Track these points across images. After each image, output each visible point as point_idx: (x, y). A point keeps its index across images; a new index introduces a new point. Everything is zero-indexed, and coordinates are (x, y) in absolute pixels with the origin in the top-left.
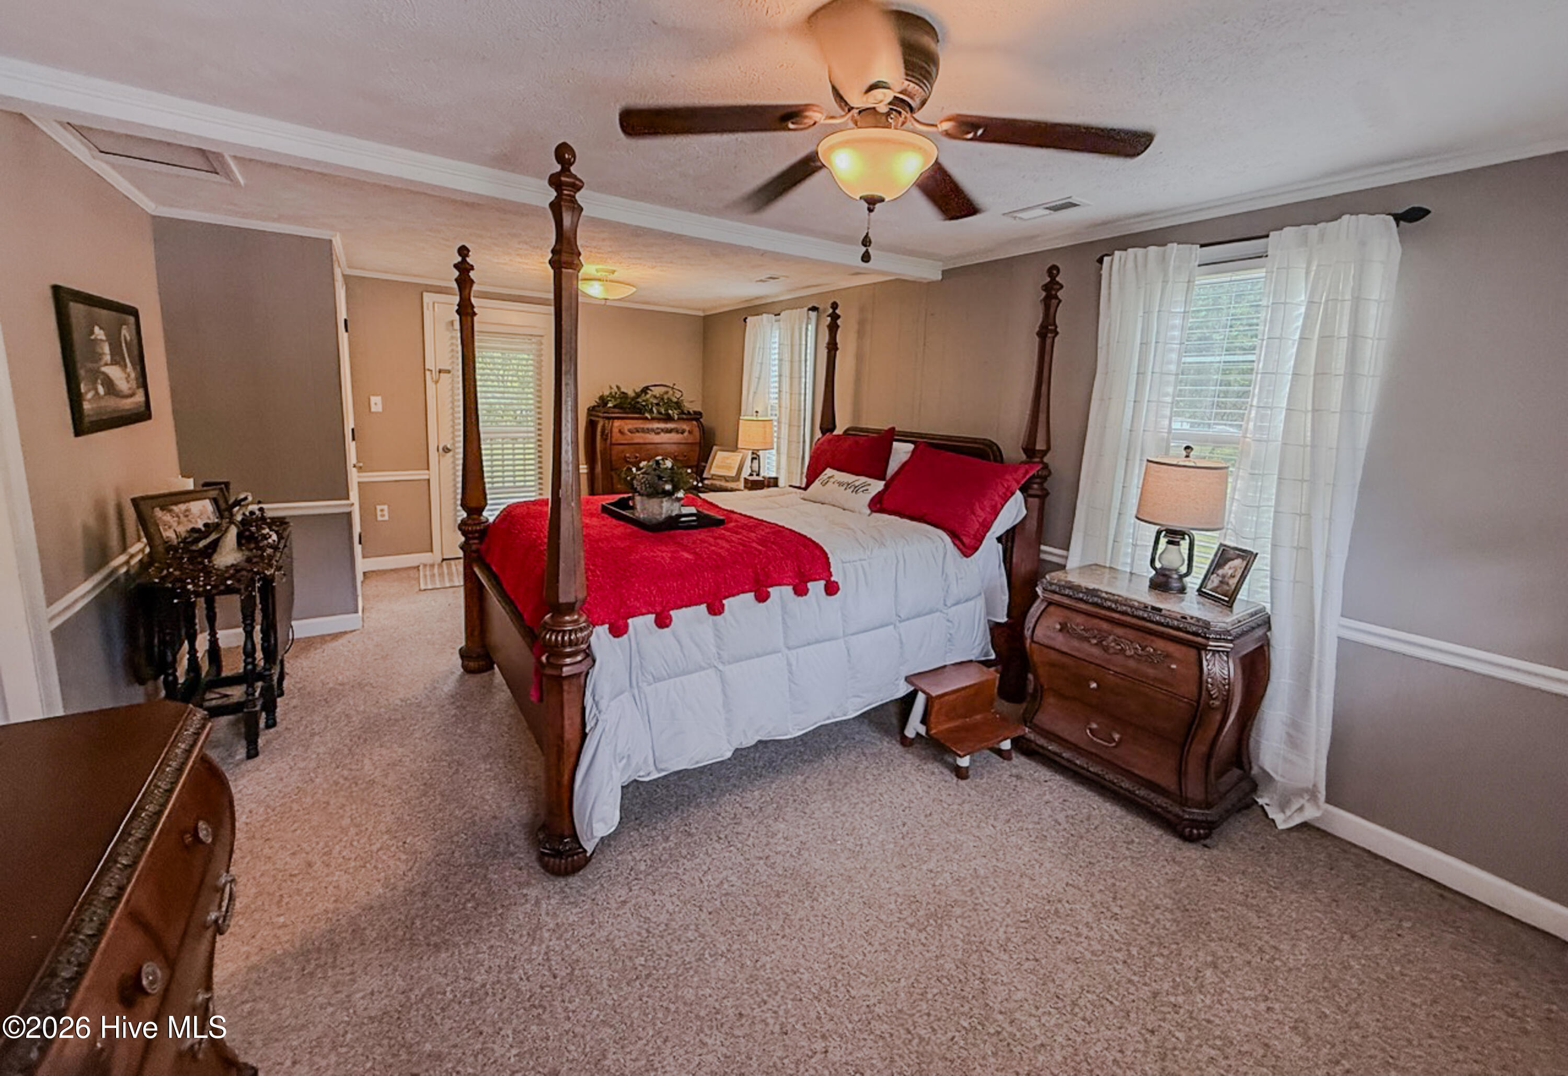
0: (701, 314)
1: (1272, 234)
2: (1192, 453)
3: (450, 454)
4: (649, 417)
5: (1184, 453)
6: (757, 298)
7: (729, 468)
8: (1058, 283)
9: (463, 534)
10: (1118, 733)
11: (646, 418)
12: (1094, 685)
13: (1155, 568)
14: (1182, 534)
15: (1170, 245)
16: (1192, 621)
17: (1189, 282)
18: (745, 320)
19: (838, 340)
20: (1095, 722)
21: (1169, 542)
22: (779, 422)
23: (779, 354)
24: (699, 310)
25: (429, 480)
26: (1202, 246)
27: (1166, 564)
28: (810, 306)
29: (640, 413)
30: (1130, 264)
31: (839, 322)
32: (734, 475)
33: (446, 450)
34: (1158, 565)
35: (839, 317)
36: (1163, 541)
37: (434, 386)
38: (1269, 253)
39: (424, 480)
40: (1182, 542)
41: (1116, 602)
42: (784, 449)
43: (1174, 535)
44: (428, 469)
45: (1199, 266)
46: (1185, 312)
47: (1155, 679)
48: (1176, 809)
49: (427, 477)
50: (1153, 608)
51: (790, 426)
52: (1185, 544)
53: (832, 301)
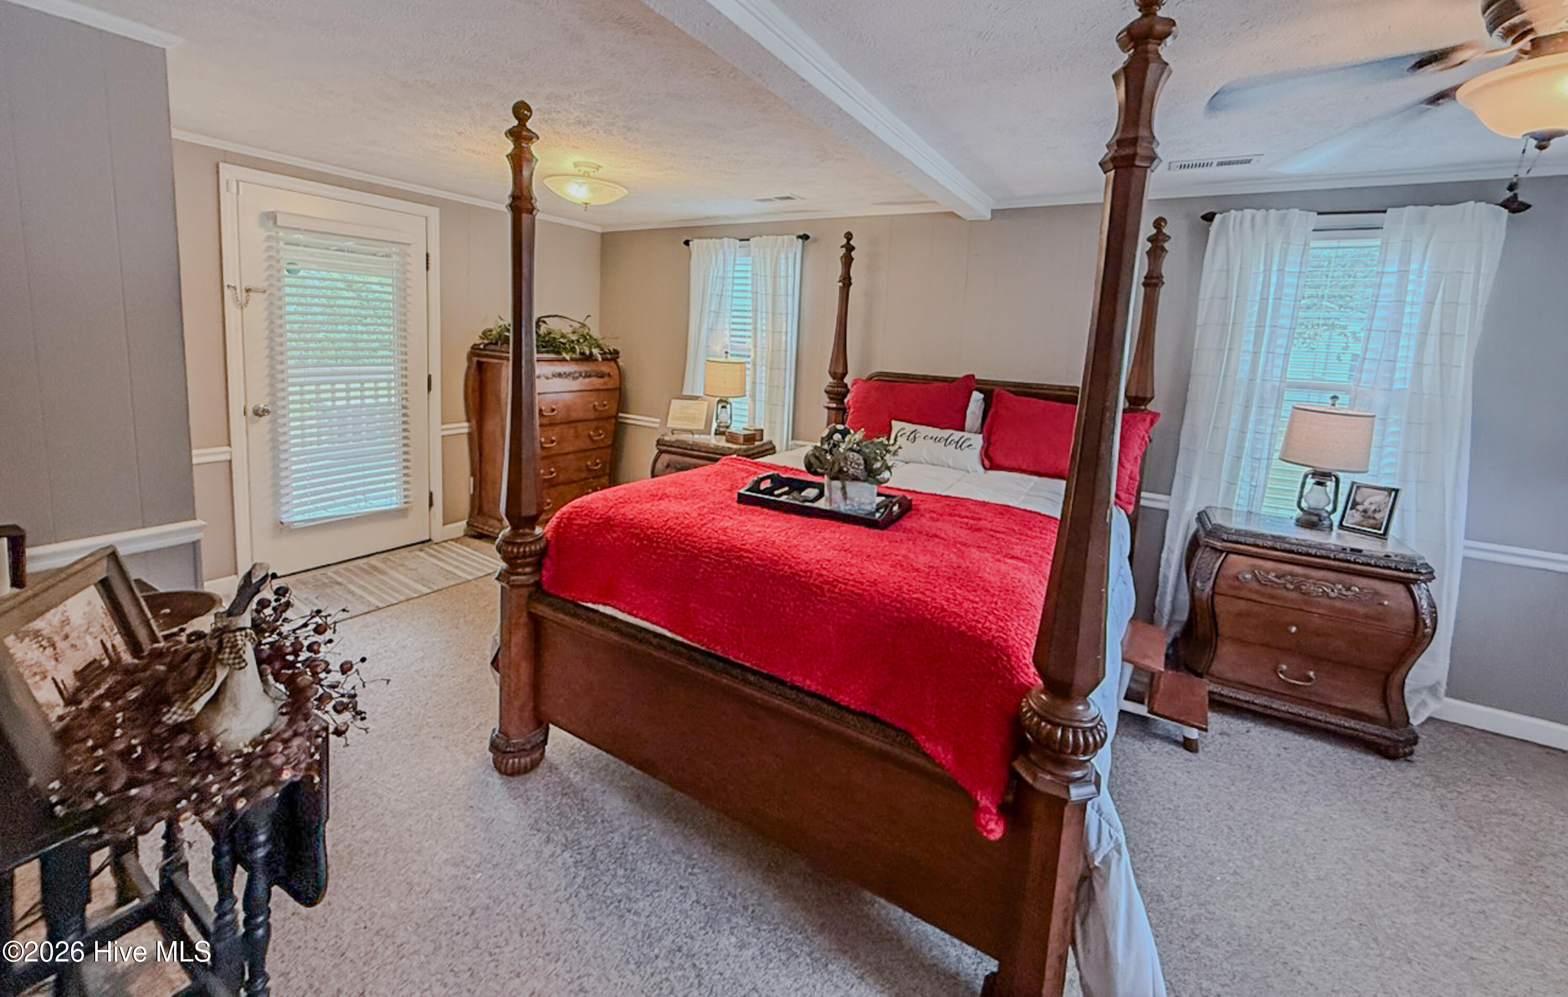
0: (600, 230)
1: (1389, 210)
2: (1338, 402)
3: (266, 418)
4: (568, 358)
5: (1330, 402)
6: (707, 218)
7: (694, 419)
8: (1165, 234)
9: (504, 559)
10: (1311, 670)
11: (564, 360)
12: (1294, 629)
13: (1302, 509)
14: (1327, 475)
15: (1291, 210)
16: (1397, 559)
17: (1305, 245)
18: (687, 243)
19: (852, 274)
20: (1284, 663)
21: (1318, 483)
22: (754, 365)
23: (752, 285)
24: (599, 225)
25: (230, 461)
26: (1319, 213)
27: (1313, 504)
28: (801, 234)
29: (559, 353)
30: (1247, 223)
31: (853, 254)
32: (702, 427)
33: (259, 413)
34: (1304, 505)
35: (853, 248)
36: (1310, 481)
37: (239, 311)
38: (1384, 227)
39: (225, 461)
40: (1328, 483)
41: (1310, 546)
42: (762, 394)
43: (1321, 477)
44: (229, 445)
45: (1314, 230)
46: (1300, 272)
47: (1366, 616)
48: (1388, 734)
49: (227, 457)
50: (1352, 550)
51: (771, 369)
52: (1331, 485)
53: (846, 231)
